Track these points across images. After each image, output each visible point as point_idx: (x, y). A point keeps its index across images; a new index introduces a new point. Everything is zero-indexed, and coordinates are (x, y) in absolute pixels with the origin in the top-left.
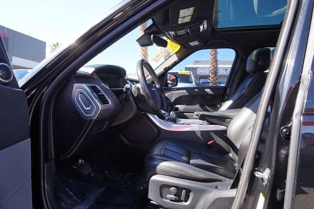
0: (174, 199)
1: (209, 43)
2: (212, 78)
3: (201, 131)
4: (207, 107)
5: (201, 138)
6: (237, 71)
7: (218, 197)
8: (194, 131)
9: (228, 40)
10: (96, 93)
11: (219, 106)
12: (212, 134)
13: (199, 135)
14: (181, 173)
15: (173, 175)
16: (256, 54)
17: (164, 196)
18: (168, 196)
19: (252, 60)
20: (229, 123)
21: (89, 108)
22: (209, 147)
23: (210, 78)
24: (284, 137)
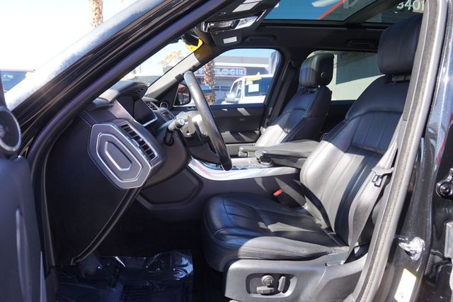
0: (269, 292)
1: (247, 40)
2: (207, 83)
3: (262, 177)
4: (241, 135)
5: (263, 187)
6: (283, 83)
7: (332, 278)
8: (253, 179)
9: (275, 37)
10: (136, 140)
11: (257, 132)
12: (278, 181)
13: (260, 184)
14: (278, 252)
15: (265, 257)
16: (318, 61)
17: (252, 290)
18: (258, 289)
19: (313, 70)
20: (302, 163)
21: (129, 169)
22: (276, 199)
23: (205, 82)
24: (442, 195)
